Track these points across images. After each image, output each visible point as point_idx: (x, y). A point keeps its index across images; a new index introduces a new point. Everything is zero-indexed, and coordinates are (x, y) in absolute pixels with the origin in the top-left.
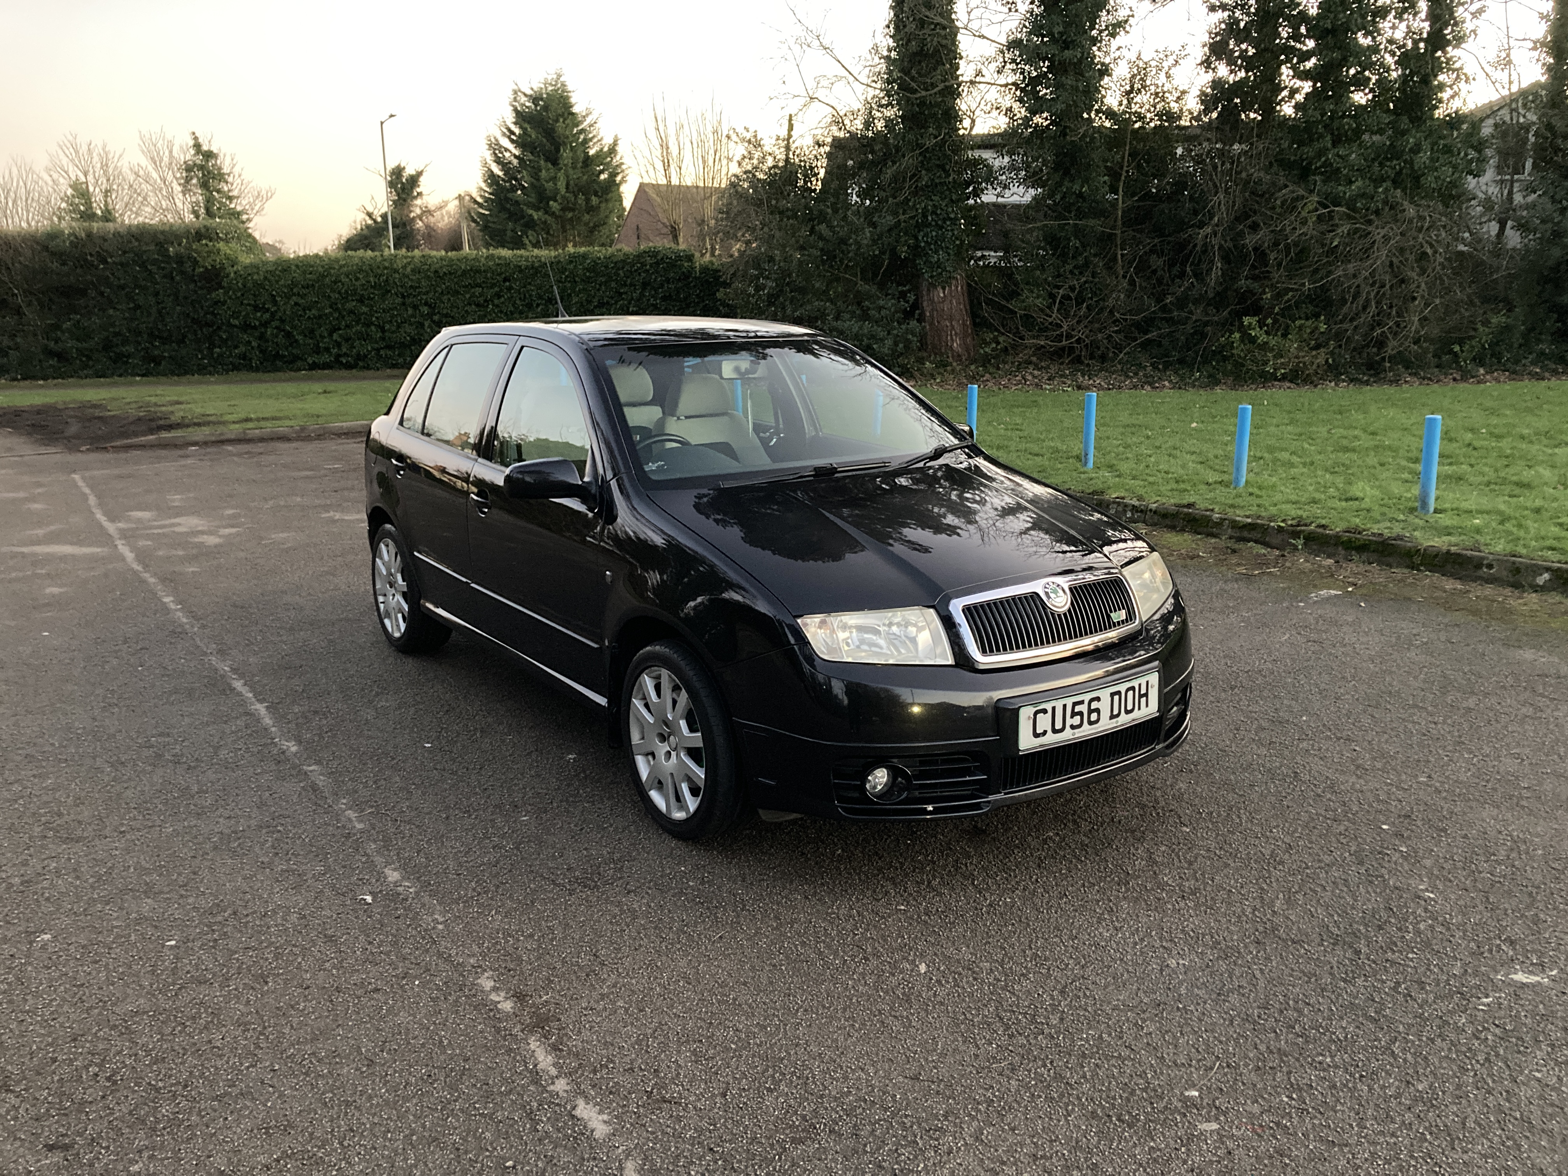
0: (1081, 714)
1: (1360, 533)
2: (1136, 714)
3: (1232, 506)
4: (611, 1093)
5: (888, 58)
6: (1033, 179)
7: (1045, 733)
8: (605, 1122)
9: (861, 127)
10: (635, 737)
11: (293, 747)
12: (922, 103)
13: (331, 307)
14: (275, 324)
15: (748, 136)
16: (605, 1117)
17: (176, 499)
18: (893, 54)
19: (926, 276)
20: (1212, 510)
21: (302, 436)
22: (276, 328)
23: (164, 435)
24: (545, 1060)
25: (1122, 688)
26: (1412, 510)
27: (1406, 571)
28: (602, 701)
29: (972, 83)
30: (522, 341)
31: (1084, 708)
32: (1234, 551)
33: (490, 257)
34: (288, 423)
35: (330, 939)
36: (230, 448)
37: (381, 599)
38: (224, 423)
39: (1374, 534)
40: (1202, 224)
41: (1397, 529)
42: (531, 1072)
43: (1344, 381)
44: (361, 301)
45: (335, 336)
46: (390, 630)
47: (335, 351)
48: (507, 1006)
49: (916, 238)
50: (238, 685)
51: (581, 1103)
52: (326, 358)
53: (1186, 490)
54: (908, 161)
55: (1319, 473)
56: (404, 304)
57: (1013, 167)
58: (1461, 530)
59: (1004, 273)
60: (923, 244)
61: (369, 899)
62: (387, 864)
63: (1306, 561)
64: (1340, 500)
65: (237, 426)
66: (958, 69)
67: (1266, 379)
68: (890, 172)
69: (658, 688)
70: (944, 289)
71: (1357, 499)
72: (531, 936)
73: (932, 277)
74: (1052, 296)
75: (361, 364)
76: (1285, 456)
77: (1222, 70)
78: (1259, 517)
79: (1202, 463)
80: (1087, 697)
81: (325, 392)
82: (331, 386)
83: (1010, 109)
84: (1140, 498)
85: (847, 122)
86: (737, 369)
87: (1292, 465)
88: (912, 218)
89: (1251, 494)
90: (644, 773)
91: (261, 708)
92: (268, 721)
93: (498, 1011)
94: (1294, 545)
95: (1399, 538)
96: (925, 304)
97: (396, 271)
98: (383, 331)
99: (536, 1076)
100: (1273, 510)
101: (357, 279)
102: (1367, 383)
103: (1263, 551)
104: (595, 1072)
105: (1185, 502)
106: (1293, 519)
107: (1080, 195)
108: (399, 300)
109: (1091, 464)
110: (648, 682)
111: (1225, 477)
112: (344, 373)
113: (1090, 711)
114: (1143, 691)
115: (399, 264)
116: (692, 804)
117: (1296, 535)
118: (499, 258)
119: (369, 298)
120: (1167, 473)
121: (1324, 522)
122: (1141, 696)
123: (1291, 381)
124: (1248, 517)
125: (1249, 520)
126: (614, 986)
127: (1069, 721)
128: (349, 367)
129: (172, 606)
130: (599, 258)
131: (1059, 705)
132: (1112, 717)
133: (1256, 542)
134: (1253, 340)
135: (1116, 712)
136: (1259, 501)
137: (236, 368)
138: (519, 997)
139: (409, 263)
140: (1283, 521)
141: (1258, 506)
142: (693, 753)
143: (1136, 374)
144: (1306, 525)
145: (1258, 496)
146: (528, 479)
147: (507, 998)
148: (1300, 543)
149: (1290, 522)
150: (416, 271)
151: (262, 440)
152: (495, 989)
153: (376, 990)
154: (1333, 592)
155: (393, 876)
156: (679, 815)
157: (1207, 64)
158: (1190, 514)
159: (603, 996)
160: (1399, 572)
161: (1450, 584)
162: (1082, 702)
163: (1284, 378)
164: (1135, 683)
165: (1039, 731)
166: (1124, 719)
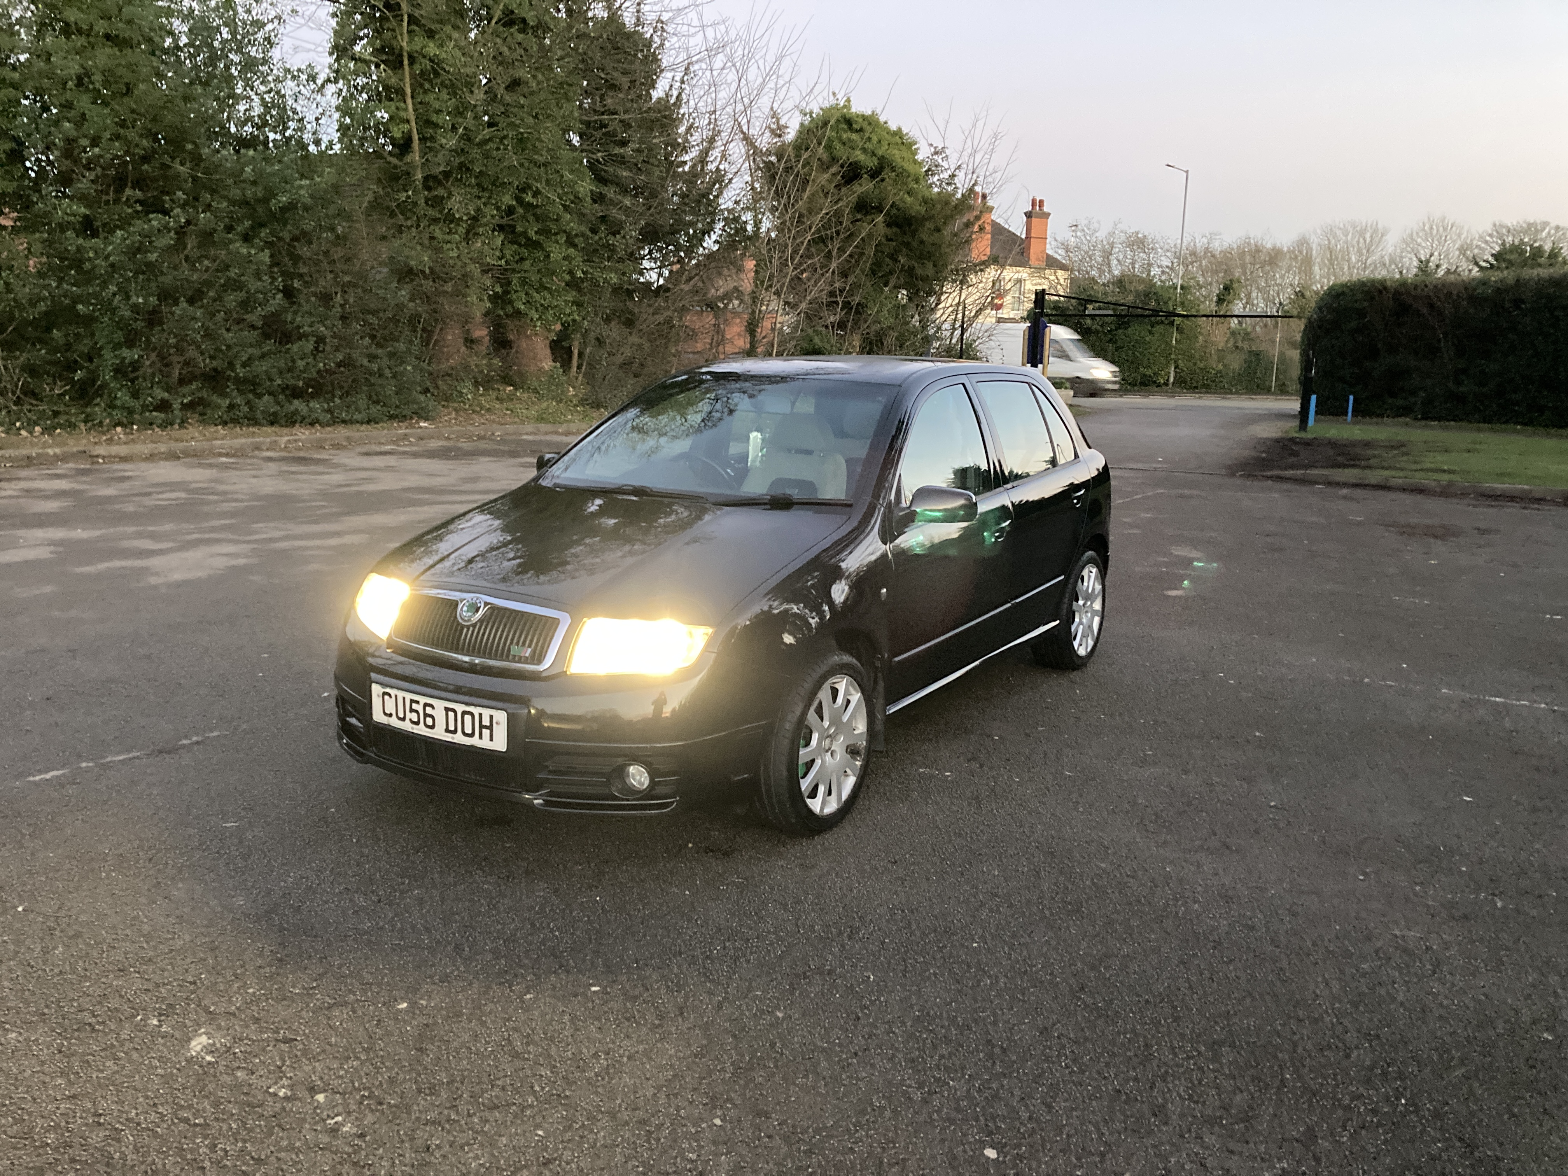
0: (417, 712)
2: (475, 741)
7: (391, 715)
25: (460, 708)
31: (419, 708)
80: (423, 700)
113: (426, 715)
114: (486, 723)
122: (482, 727)
127: (409, 715)
131: (400, 695)
132: (447, 730)
135: (452, 728)
162: (418, 702)
164: (476, 711)
165: (388, 712)
166: (459, 738)
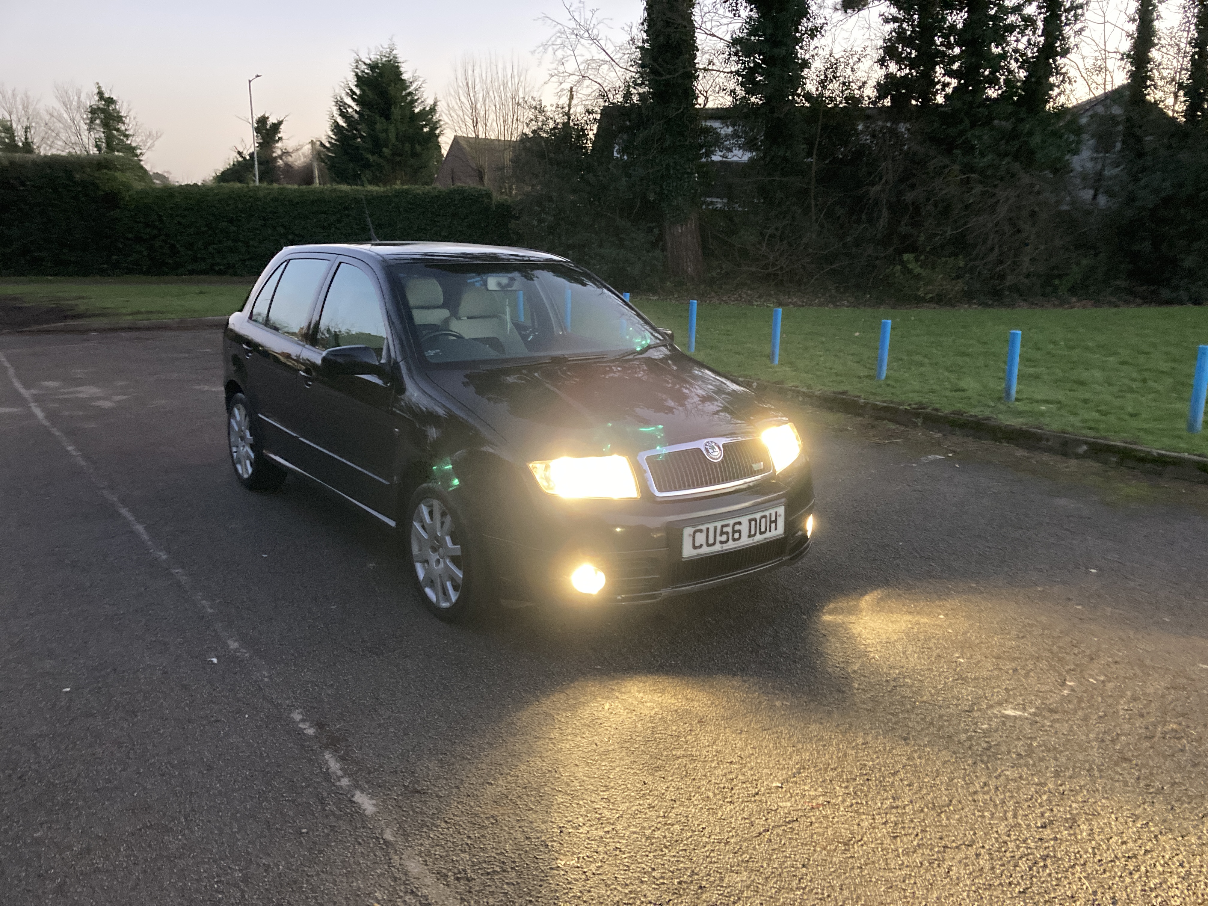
0: (727, 533)
1: (962, 415)
2: (768, 535)
3: (874, 394)
4: (380, 787)
5: (642, 48)
6: (749, 146)
7: (701, 546)
8: (374, 805)
9: (621, 100)
10: (415, 549)
11: (164, 556)
12: (667, 84)
13: (207, 225)
14: (162, 237)
15: (534, 104)
16: (374, 802)
17: (79, 373)
18: (646, 45)
19: (668, 216)
20: (859, 397)
21: (182, 326)
22: (163, 241)
23: (71, 323)
24: (334, 765)
25: (758, 516)
26: (1000, 399)
27: (991, 442)
28: (392, 524)
29: (705, 70)
30: (341, 259)
31: (729, 529)
32: (873, 427)
33: (334, 191)
34: (172, 316)
35: (185, 687)
36: (123, 334)
37: (234, 449)
38: (119, 315)
39: (971, 416)
40: (873, 184)
41: (988, 413)
42: (324, 773)
43: (975, 304)
44: (231, 221)
45: (210, 249)
46: (240, 472)
47: (209, 261)
48: (310, 731)
49: (661, 187)
50: (124, 511)
51: (358, 793)
52: (202, 266)
53: (842, 382)
54: (656, 127)
55: (941, 371)
56: (264, 226)
57: (735, 135)
58: (1031, 414)
59: (727, 215)
60: (666, 192)
61: (215, 660)
62: (230, 637)
63: (923, 435)
64: (951, 391)
65: (130, 317)
66: (695, 58)
67: (918, 301)
68: (642, 135)
69: (431, 513)
70: (682, 226)
71: (963, 390)
72: (332, 685)
73: (672, 217)
74: (762, 235)
75: (230, 271)
76: (918, 358)
77: (893, 67)
78: (892, 402)
79: (858, 362)
80: (731, 522)
81: (201, 293)
82: (205, 288)
83: (733, 91)
84: (809, 387)
85: (610, 96)
86: (499, 284)
87: (922, 365)
88: (659, 171)
89: (889, 385)
90: (421, 574)
91: (140, 528)
92: (145, 537)
93: (304, 734)
94: (915, 423)
95: (988, 419)
96: (667, 237)
97: (259, 199)
98: (248, 246)
99: (327, 776)
100: (902, 397)
101: (228, 205)
102: (990, 306)
103: (894, 427)
104: (369, 773)
105: (841, 390)
106: (916, 404)
107: (785, 159)
108: (260, 222)
109: (777, 362)
110: (424, 510)
111: (872, 373)
112: (216, 278)
113: (734, 532)
114: (773, 519)
115: (261, 194)
116: (454, 596)
117: (917, 415)
118: (341, 191)
119: (239, 221)
120: (831, 369)
121: (937, 406)
122: (771, 522)
123: (937, 303)
124: (884, 402)
125: (885, 404)
126: (389, 718)
127: (719, 538)
128: (221, 273)
129: (74, 453)
130: (419, 194)
131: (711, 526)
132: (750, 536)
133: (889, 420)
134: (910, 271)
135: (753, 532)
136: (893, 390)
137: (130, 272)
138: (320, 726)
139: (269, 194)
140: (909, 405)
141: (893, 394)
142: (455, 560)
143: (823, 295)
144: (924, 408)
145: (893, 387)
146: (340, 360)
147: (311, 727)
148: (919, 421)
149: (913, 406)
150: (275, 200)
151: (149, 329)
152: (303, 721)
153: (217, 721)
154: (938, 457)
155: (233, 645)
156: (445, 605)
157: (882, 62)
158: (843, 399)
159: (379, 725)
160: (987, 443)
161: (1020, 453)
162: (727, 525)
163: (931, 300)
164: (767, 513)
165: (697, 544)
166: (759, 538)
